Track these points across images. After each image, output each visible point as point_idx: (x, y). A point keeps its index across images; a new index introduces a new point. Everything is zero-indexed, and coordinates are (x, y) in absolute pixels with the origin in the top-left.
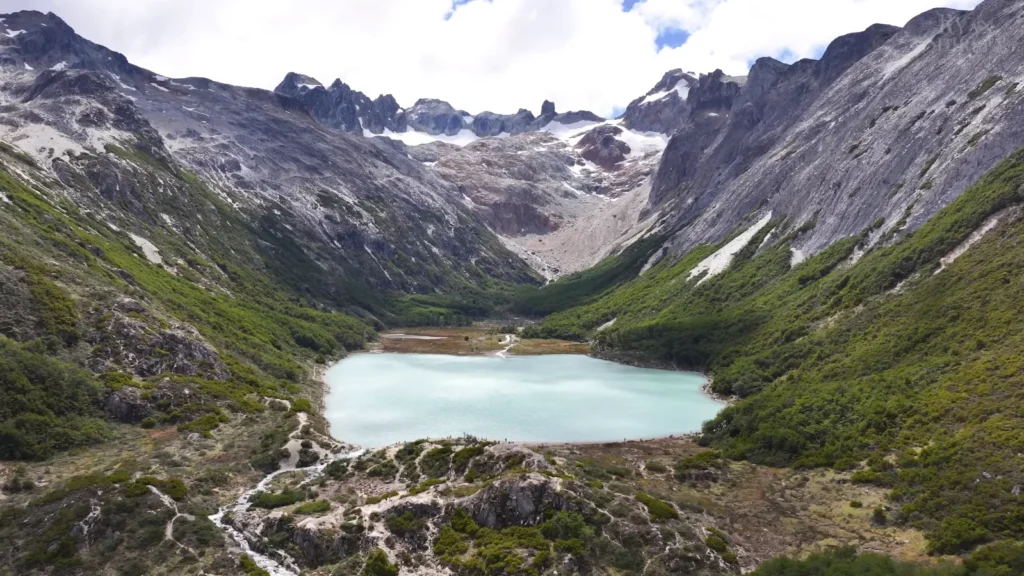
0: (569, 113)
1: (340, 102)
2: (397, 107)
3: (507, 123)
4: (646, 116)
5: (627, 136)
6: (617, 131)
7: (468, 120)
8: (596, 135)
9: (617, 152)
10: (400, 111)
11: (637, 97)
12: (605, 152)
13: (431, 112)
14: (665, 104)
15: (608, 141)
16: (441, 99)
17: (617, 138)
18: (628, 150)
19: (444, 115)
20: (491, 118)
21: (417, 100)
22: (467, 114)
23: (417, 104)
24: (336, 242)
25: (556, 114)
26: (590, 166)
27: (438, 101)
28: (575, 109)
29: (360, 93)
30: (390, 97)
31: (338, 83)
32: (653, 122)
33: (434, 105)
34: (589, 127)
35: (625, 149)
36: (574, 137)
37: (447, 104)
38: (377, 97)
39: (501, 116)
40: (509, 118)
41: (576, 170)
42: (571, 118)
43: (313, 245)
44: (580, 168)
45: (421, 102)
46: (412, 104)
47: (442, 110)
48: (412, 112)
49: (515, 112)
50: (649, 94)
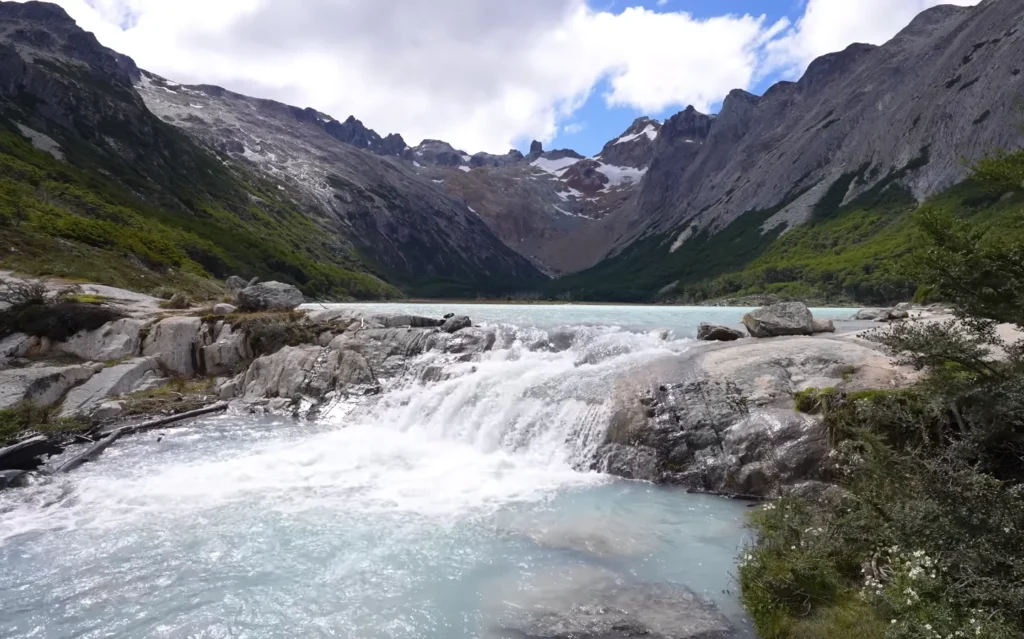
0: (555, 152)
1: (354, 135)
2: (405, 145)
3: (500, 162)
4: (621, 153)
5: (605, 169)
6: (596, 164)
7: (466, 159)
8: (579, 168)
9: (598, 182)
10: (407, 148)
11: (611, 139)
12: (587, 181)
13: (434, 150)
14: (637, 144)
15: (589, 172)
16: (443, 140)
17: (598, 170)
18: (606, 180)
19: (446, 153)
20: (486, 157)
21: (421, 140)
22: (465, 154)
23: (422, 144)
24: (346, 221)
25: (543, 152)
26: (575, 192)
27: (440, 142)
28: (559, 148)
29: (372, 131)
30: (398, 135)
31: (351, 119)
32: (626, 159)
33: (437, 144)
34: (573, 161)
35: (604, 179)
36: (560, 170)
37: (448, 144)
38: (387, 135)
39: (494, 156)
40: (501, 158)
41: (563, 195)
42: (555, 155)
43: (320, 220)
44: (567, 194)
45: (425, 142)
46: (417, 144)
47: (443, 150)
48: (416, 150)
49: (506, 152)
50: (622, 136)
